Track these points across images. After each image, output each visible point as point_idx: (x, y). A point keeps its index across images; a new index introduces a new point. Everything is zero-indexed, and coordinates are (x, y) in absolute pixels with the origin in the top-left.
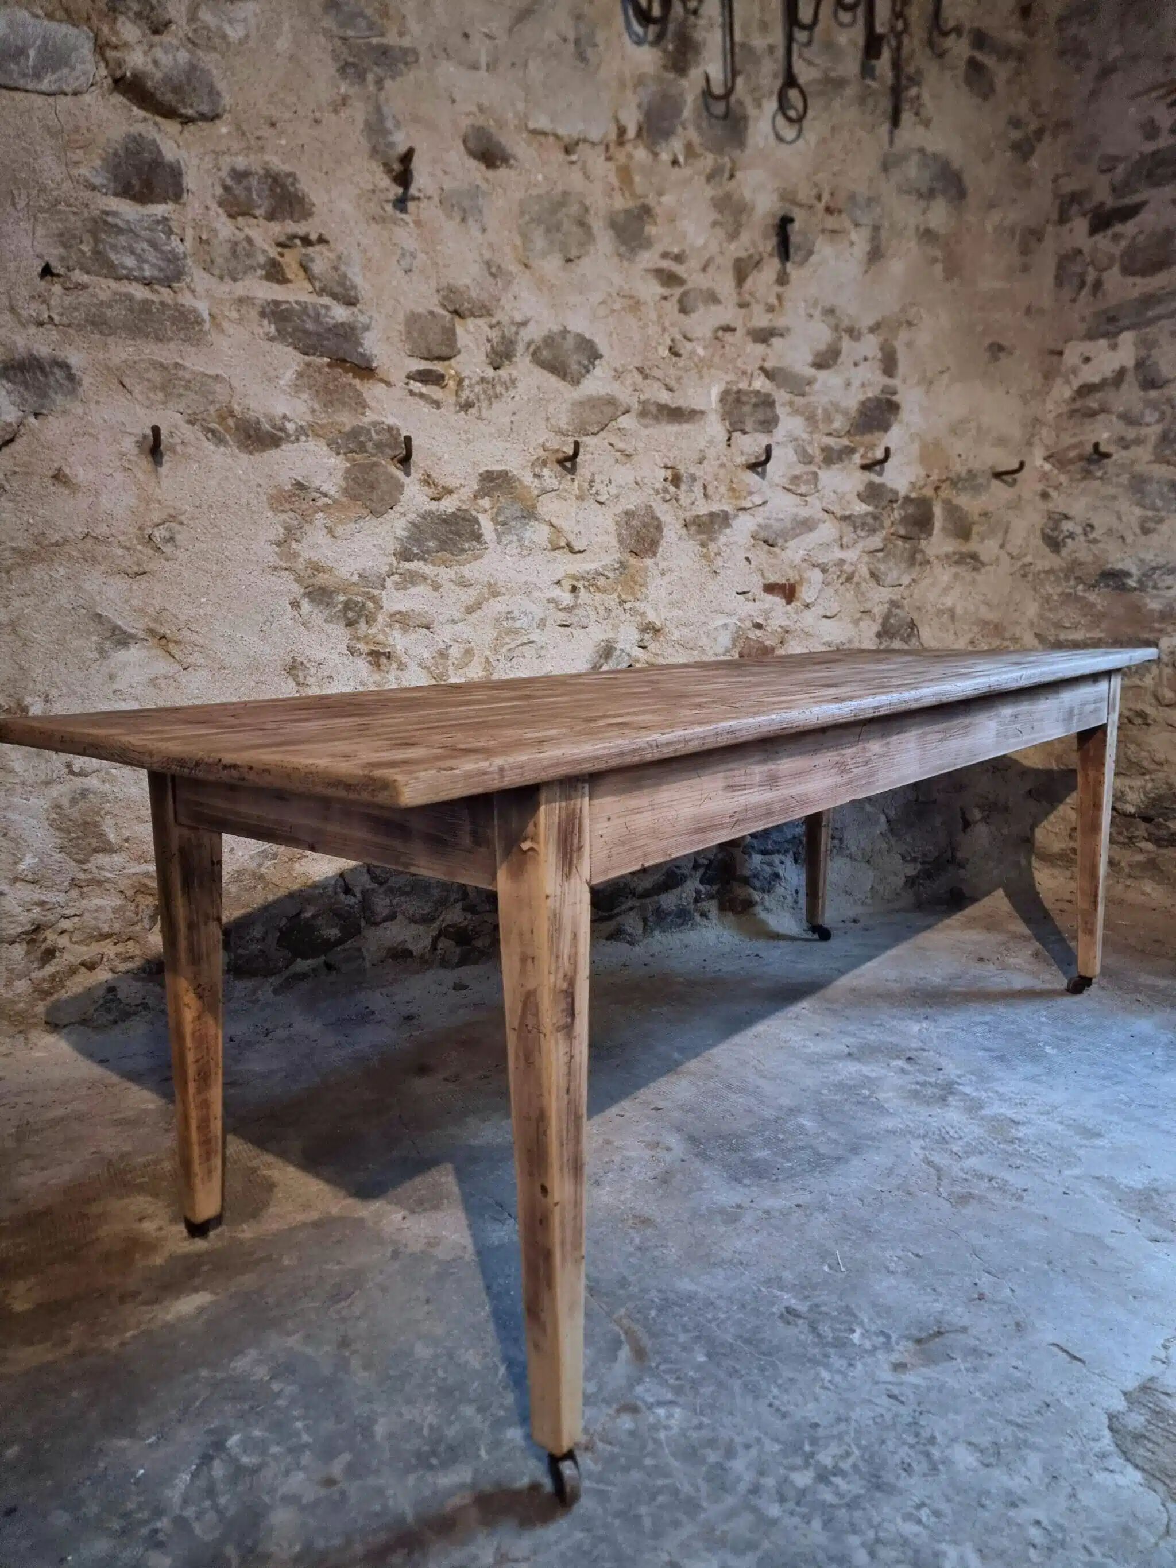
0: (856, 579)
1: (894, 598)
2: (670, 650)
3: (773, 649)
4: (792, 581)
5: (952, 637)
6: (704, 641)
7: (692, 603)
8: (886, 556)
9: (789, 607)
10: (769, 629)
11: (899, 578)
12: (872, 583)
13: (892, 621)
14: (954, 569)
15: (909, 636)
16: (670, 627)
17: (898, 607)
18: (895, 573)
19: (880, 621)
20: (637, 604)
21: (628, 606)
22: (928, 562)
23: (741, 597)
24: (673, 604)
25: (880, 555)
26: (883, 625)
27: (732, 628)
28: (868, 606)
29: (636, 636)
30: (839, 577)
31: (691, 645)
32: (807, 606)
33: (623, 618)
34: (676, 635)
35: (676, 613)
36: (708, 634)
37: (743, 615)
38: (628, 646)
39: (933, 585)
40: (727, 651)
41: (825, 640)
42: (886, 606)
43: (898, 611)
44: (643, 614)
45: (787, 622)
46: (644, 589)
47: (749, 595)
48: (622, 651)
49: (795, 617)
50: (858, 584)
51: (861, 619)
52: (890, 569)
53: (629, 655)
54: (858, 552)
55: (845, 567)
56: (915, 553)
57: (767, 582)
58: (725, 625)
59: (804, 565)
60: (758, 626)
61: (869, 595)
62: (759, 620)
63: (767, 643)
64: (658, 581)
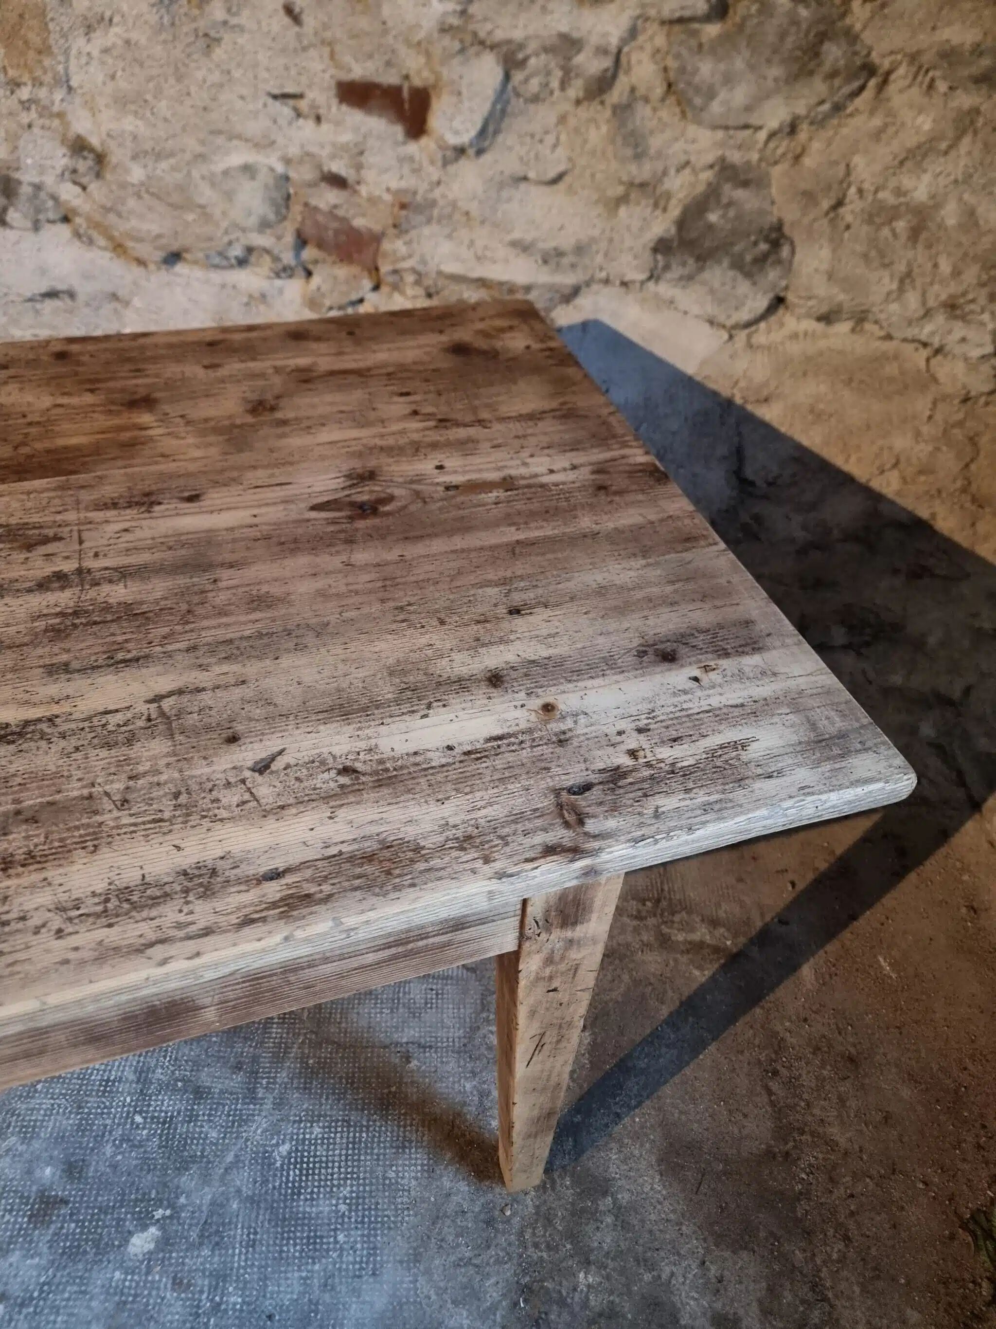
0: (617, 94)
1: (735, 157)
2: (132, 203)
3: (377, 239)
4: (417, 82)
5: (889, 284)
6: (206, 194)
7: (163, 106)
8: (725, 39)
9: (413, 148)
10: (363, 190)
11: (748, 109)
12: (668, 113)
13: (713, 217)
14: (965, 100)
15: (761, 261)
16: (117, 155)
17: (745, 184)
18: (740, 95)
19: (675, 212)
20: (42, 93)
21: (25, 93)
22: (869, 69)
23: (285, 110)
24: (122, 102)
25: (713, 30)
26: (681, 224)
27: (264, 176)
28: (644, 171)
29: (61, 159)
30: (564, 85)
31: (175, 198)
32: (461, 151)
33: (25, 118)
34: (137, 174)
35: (129, 124)
36: (212, 181)
37: (294, 151)
38: (49, 180)
39: (877, 135)
40: (264, 225)
41: (516, 235)
42: (707, 176)
43: (740, 194)
44: (61, 115)
45: (409, 182)
46: (47, 62)
47: (303, 104)
48: (38, 187)
49: (434, 173)
50: (622, 111)
51: (623, 200)
52: (728, 80)
53: (55, 198)
54: (624, 21)
55: (580, 59)
56: (822, 37)
57: (346, 77)
58: (248, 170)
59: (451, 43)
60: (337, 181)
61: (655, 143)
62: (338, 167)
63: (359, 222)
64: (79, 43)
